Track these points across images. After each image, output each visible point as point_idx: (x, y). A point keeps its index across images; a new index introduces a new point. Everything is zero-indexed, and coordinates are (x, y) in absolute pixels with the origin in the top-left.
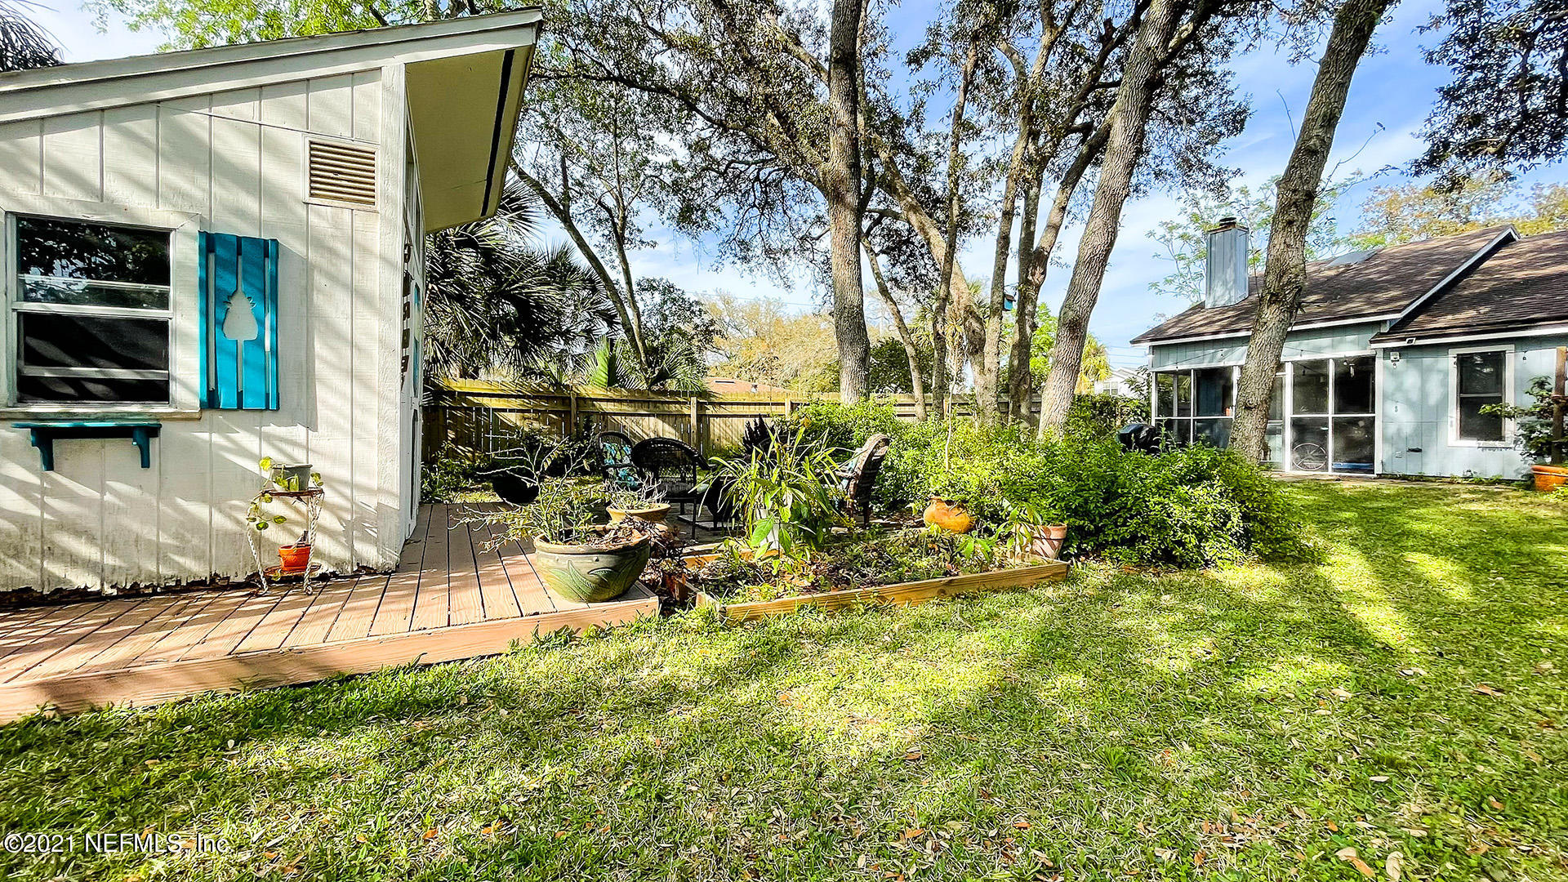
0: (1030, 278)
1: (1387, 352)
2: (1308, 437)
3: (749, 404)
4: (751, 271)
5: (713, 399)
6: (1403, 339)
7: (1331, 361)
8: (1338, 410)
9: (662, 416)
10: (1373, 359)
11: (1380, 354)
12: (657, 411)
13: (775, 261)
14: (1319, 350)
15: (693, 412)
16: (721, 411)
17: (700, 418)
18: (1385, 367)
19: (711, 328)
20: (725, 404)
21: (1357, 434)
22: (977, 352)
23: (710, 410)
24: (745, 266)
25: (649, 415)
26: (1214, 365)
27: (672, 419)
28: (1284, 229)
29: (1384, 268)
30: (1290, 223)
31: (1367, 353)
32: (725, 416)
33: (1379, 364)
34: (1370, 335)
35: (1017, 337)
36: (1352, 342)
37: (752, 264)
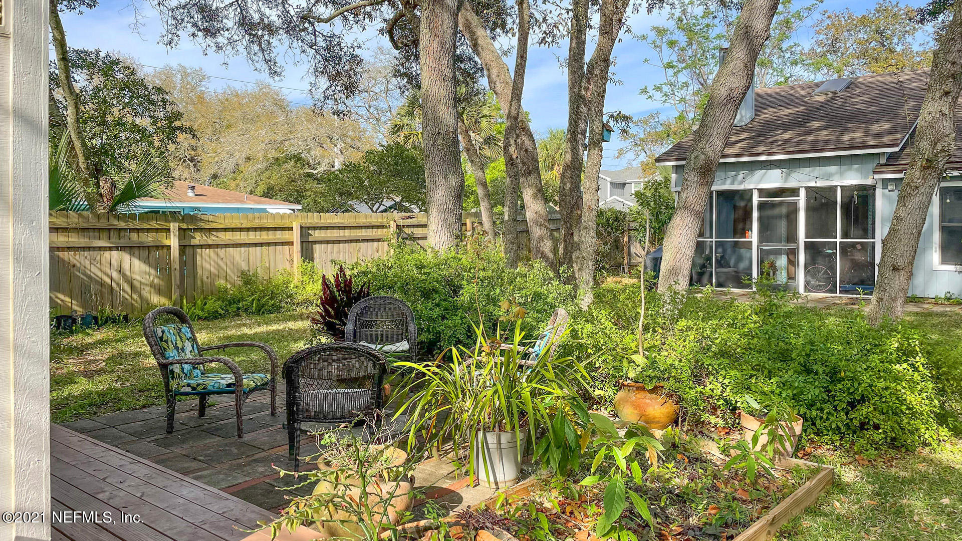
0: (583, 92)
1: (885, 182)
2: (820, 260)
3: (248, 229)
4: (219, 48)
5: (202, 225)
6: (900, 172)
7: (839, 188)
8: (845, 235)
9: (130, 249)
10: (874, 188)
11: (879, 185)
12: (123, 242)
13: (256, 39)
14: (829, 176)
15: (173, 242)
16: (212, 239)
17: (183, 248)
18: (883, 195)
19: (177, 124)
20: (217, 230)
21: (859, 257)
22: (530, 173)
23: (198, 239)
24: (209, 40)
25: (110, 249)
26: (736, 187)
27: (144, 253)
28: (940, 98)
29: (865, 98)
30: (947, 93)
31: (869, 181)
32: (217, 246)
33: (879, 192)
34: (871, 166)
35: (569, 157)
36: (857, 170)
37: (221, 40)
